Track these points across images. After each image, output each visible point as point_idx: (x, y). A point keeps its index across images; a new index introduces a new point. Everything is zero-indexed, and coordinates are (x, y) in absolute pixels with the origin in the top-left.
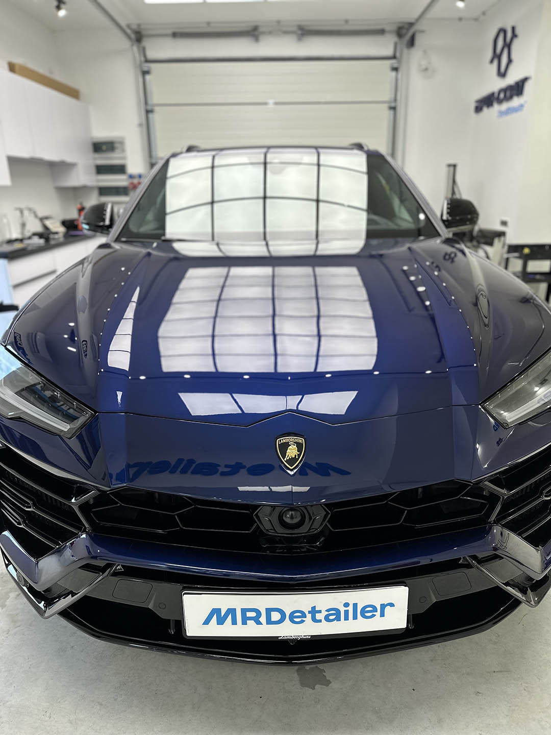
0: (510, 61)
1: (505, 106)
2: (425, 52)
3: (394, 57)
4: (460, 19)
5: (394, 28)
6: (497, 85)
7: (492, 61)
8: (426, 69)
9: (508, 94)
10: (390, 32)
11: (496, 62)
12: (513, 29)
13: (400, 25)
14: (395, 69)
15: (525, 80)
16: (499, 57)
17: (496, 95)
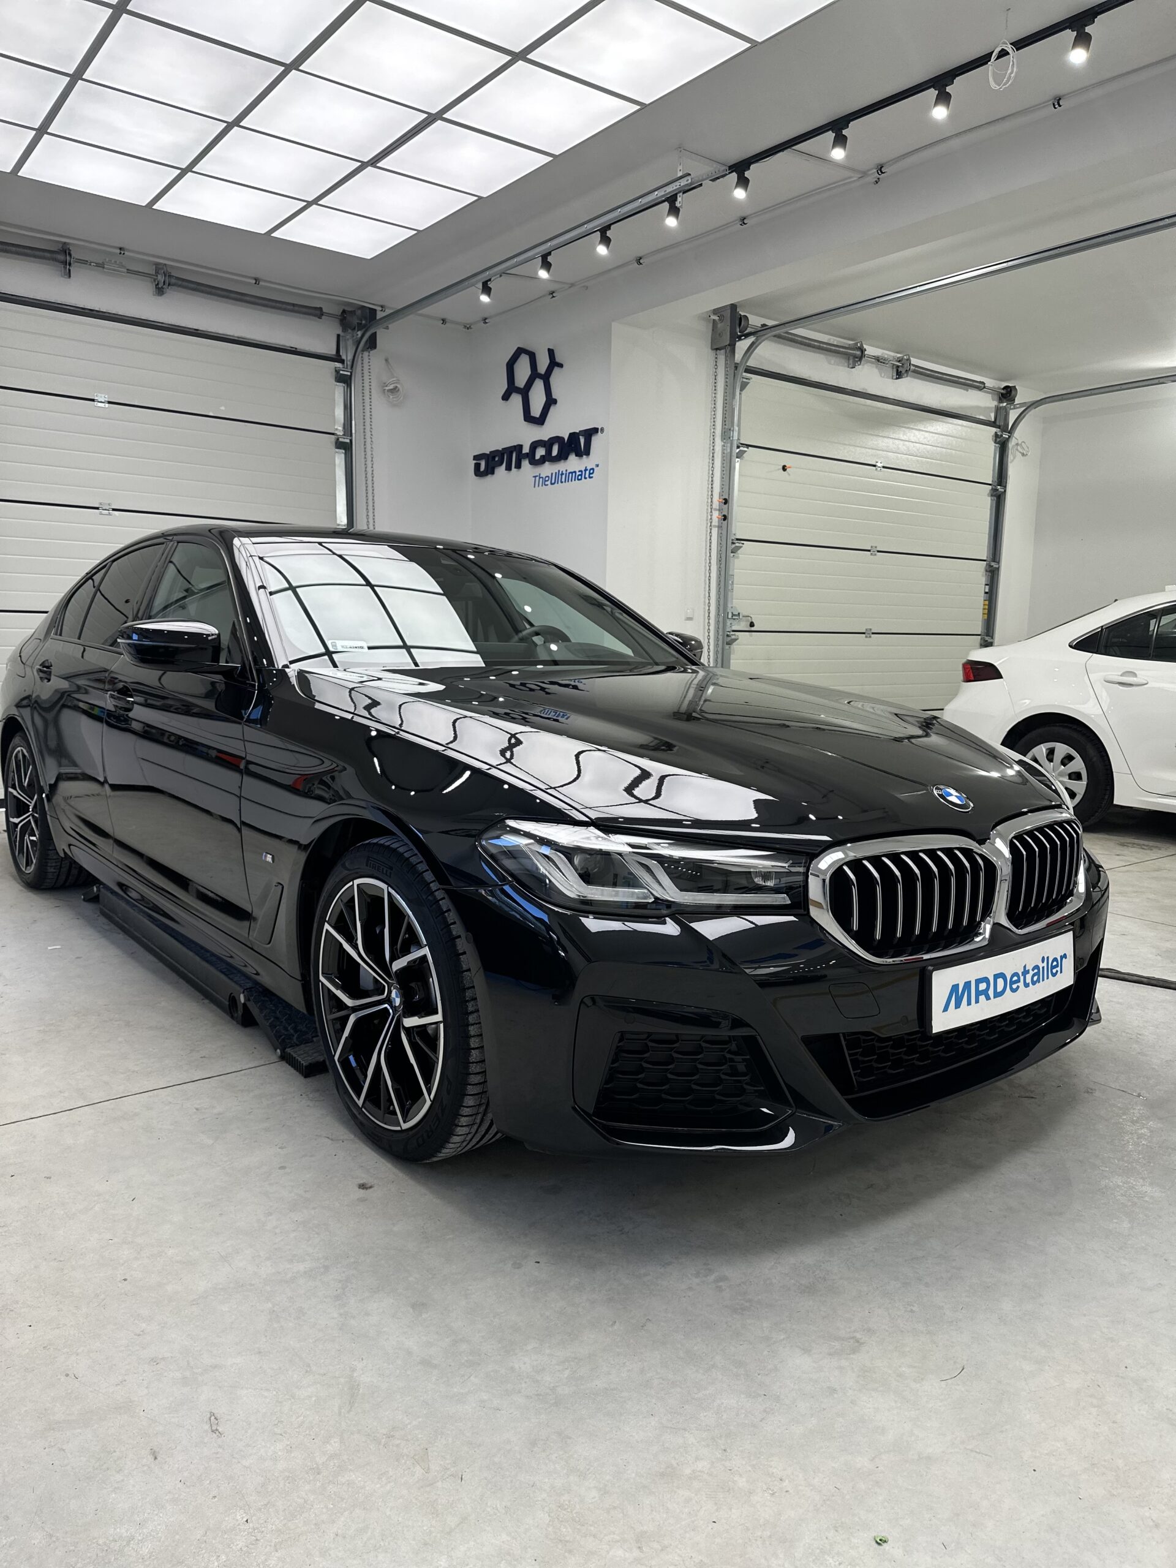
0: (550, 402)
1: (548, 469)
2: (386, 360)
3: (337, 358)
4: (444, 321)
5: (337, 311)
6: (527, 435)
7: (506, 397)
8: (395, 390)
9: (555, 451)
10: (330, 315)
11: (516, 400)
12: (551, 352)
13: (348, 309)
14: (345, 380)
15: (590, 433)
16: (525, 393)
17: (526, 450)
